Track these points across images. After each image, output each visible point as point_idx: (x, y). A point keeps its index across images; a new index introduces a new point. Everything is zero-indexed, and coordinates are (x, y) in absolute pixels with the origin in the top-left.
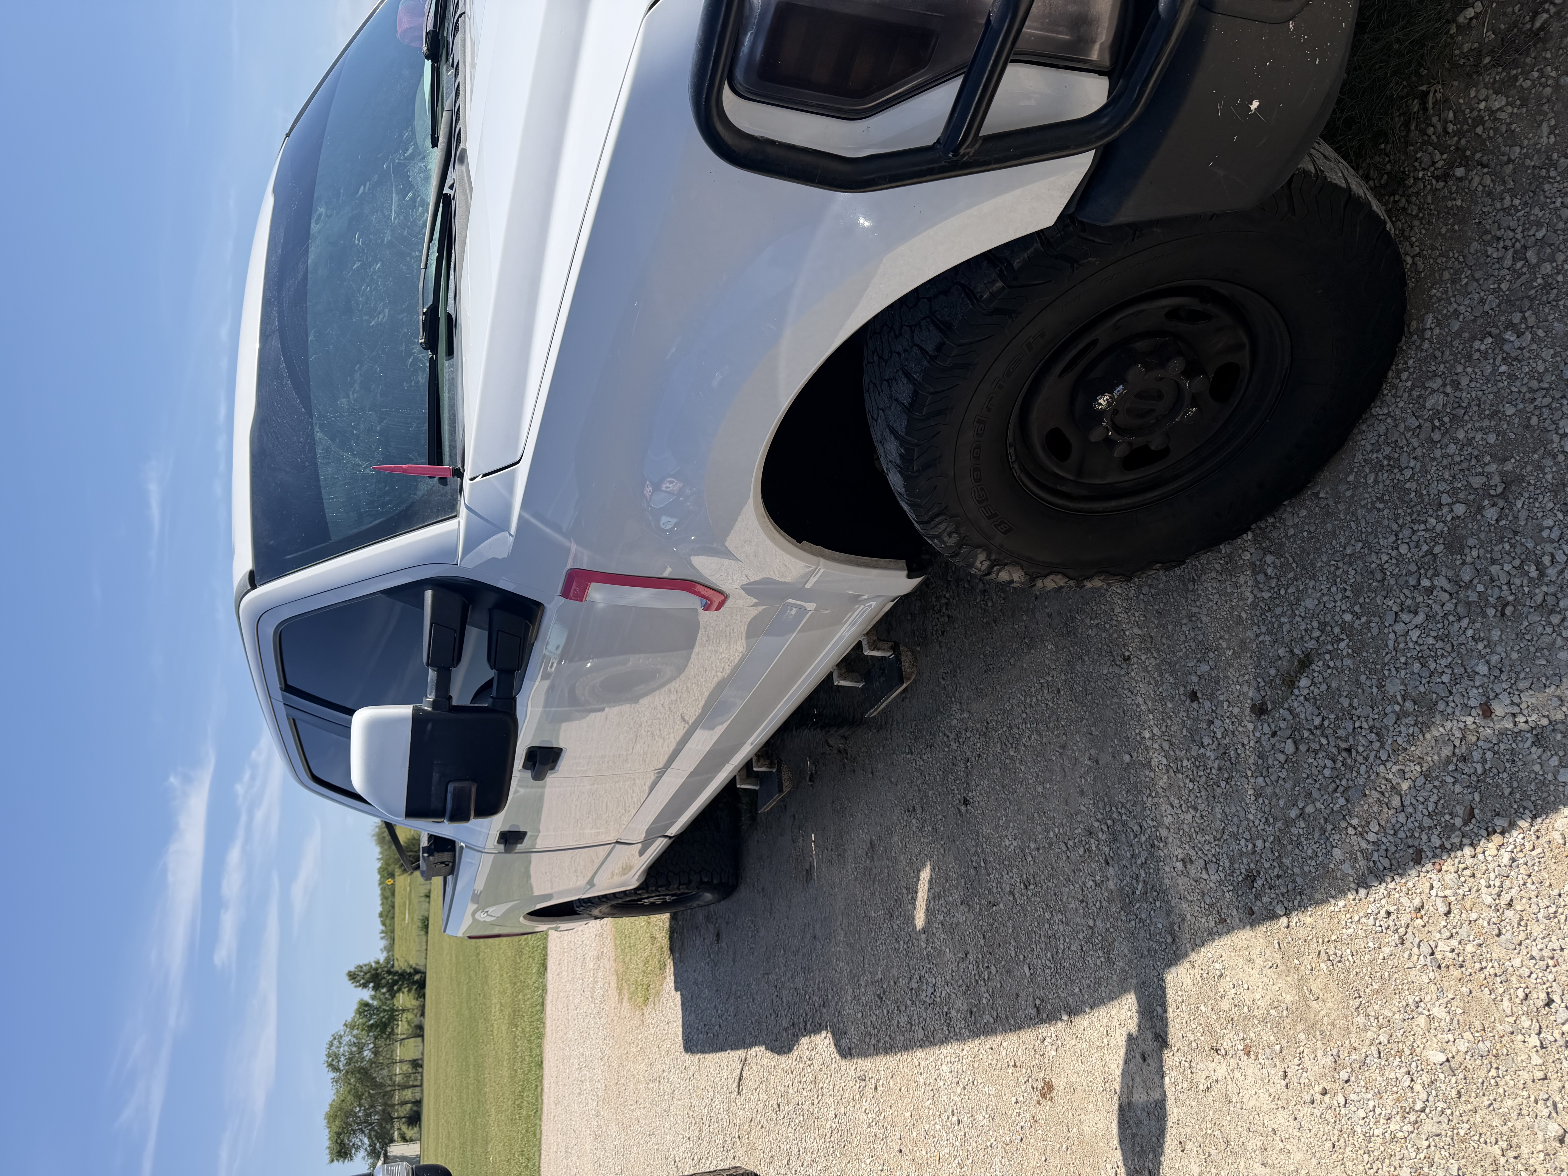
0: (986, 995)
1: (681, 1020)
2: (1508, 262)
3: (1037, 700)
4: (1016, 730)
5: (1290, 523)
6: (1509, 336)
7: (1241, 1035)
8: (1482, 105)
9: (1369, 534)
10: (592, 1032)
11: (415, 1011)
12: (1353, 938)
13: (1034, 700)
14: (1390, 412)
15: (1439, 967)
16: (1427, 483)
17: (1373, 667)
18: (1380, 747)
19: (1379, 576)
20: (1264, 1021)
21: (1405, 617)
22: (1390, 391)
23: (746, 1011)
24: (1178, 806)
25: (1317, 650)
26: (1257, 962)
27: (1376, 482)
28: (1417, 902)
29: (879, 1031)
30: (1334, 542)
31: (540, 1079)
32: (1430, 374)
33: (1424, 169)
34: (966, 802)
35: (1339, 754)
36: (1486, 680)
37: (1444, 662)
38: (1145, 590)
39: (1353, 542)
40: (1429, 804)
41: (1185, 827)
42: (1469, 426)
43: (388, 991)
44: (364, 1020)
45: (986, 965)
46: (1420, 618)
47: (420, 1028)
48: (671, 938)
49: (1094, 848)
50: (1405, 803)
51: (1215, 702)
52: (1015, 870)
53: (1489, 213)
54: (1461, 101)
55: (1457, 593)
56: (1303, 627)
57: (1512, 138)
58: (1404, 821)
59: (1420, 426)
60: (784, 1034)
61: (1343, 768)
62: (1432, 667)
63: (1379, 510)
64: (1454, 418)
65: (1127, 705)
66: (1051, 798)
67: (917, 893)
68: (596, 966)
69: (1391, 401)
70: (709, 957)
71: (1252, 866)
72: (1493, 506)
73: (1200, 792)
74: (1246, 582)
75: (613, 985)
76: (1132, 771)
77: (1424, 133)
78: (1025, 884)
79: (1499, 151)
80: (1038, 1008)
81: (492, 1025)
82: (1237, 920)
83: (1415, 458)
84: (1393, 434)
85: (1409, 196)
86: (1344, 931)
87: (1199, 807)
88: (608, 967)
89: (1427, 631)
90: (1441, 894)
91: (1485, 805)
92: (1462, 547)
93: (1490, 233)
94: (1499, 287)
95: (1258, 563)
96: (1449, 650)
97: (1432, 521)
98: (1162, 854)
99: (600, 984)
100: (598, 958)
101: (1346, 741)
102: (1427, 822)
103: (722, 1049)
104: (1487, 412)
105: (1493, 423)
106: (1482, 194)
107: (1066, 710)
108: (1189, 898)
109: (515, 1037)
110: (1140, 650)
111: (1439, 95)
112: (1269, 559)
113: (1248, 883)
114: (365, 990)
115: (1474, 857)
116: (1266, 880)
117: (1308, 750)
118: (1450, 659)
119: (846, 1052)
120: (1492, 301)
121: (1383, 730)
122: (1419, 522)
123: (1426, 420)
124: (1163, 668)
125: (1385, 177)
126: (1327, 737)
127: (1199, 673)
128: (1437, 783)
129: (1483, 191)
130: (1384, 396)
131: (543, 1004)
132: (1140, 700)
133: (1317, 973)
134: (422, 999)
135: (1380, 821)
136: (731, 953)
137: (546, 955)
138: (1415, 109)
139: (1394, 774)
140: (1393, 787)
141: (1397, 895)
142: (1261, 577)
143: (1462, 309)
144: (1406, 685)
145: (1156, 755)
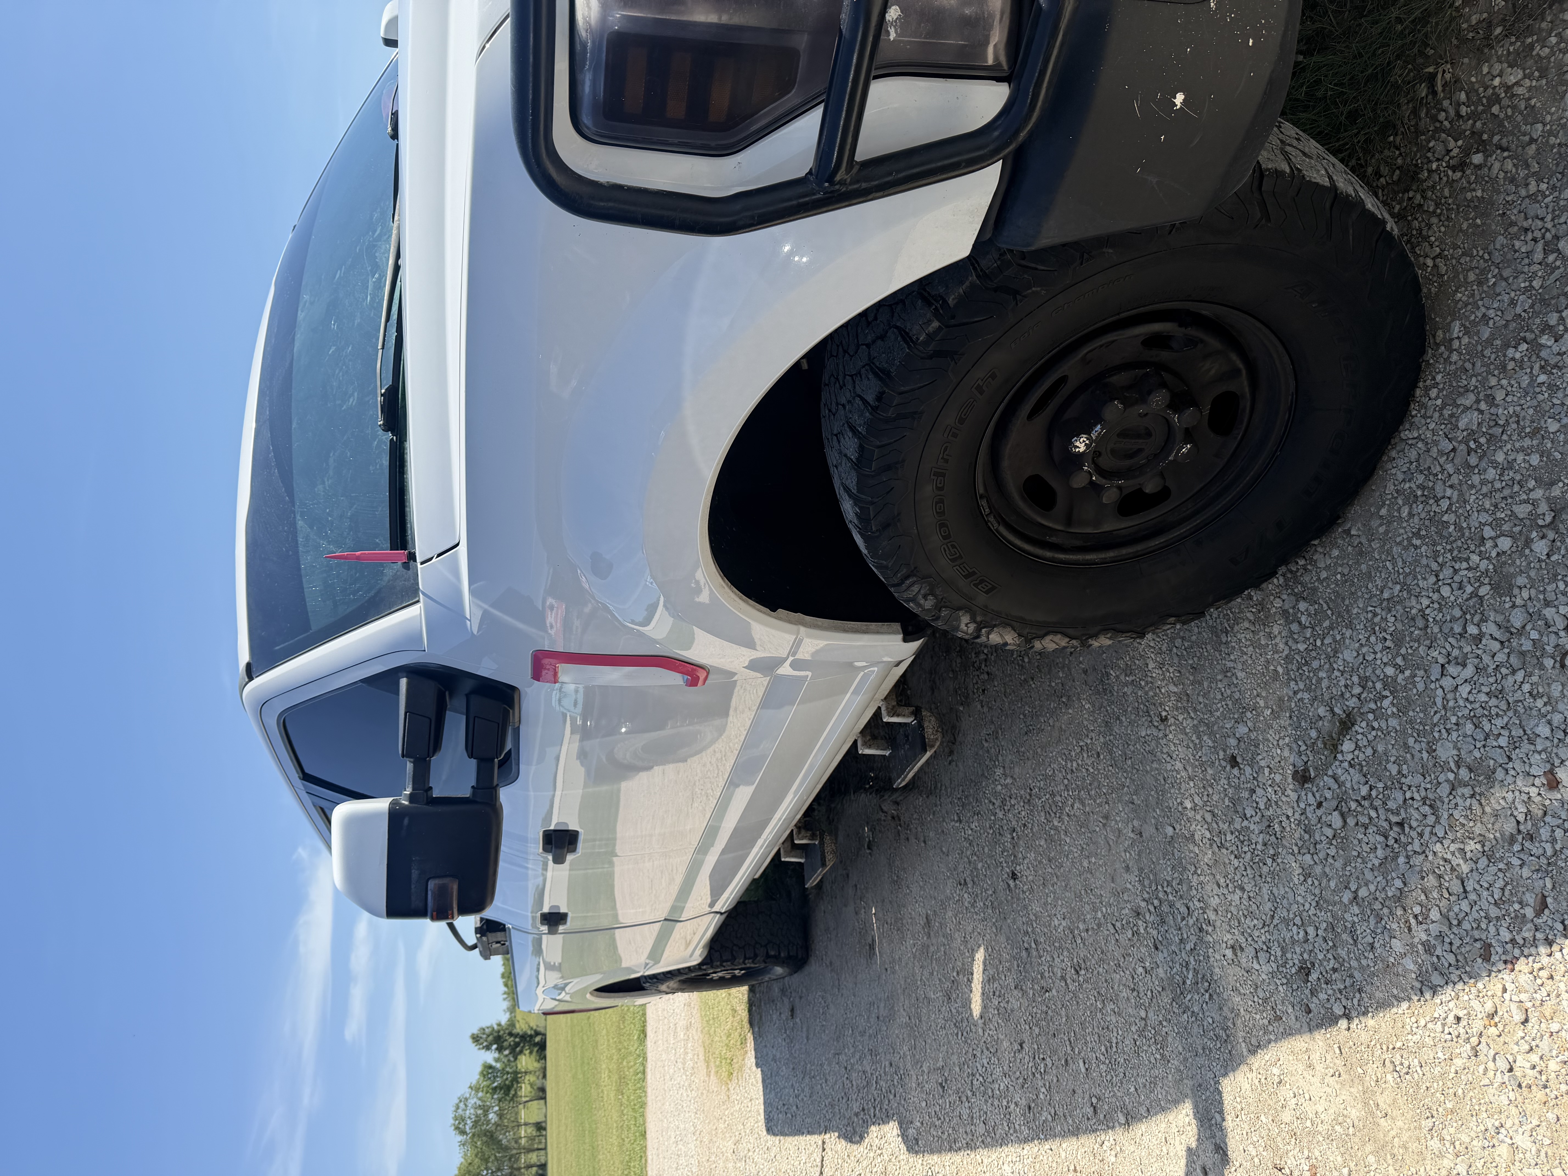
0: (1043, 1090)
1: (762, 1098)
2: (1538, 256)
3: (1078, 765)
4: (1058, 798)
5: (1322, 565)
6: (1545, 340)
7: (1306, 1152)
8: (1496, 82)
9: (1407, 575)
10: (685, 1105)
11: (537, 1073)
12: (1420, 1045)
13: (1075, 764)
14: (1420, 435)
15: (1520, 1086)
16: (1466, 514)
17: (1421, 728)
18: (1435, 823)
19: (1420, 623)
20: (1329, 1137)
21: (1452, 669)
22: (1419, 411)
23: (820, 1092)
24: (1224, 885)
25: (1360, 708)
26: (1318, 1068)
27: (1411, 515)
28: (1489, 1007)
29: (942, 1123)
30: (1370, 586)
31: (644, 1149)
32: (1461, 390)
33: (1438, 160)
34: (1014, 876)
35: (1391, 829)
36: (1548, 744)
37: (1499, 722)
38: (1178, 642)
39: (1390, 584)
40: (1495, 890)
41: (1232, 909)
42: (1509, 446)
43: (510, 1053)
44: (488, 1082)
45: (1041, 1056)
46: (1469, 671)
47: (543, 1090)
48: (750, 1011)
49: (1142, 931)
50: (1468, 889)
51: (1256, 768)
52: (1065, 953)
53: (1514, 202)
54: (1473, 79)
55: (1509, 641)
56: (1342, 683)
57: (1533, 115)
58: (1468, 910)
59: (1454, 450)
60: (856, 1120)
61: (1396, 846)
62: (1487, 727)
63: (1416, 547)
64: (1491, 438)
65: (1166, 770)
66: (1098, 874)
67: (972, 974)
68: (686, 1037)
69: (1420, 422)
70: (785, 1033)
71: (1306, 956)
72: (1542, 538)
73: (1246, 870)
74: (1280, 633)
75: (702, 1057)
76: (1176, 845)
77: (1434, 119)
78: (1075, 969)
79: (1519, 131)
80: (1095, 1108)
81: (602, 1091)
82: (1293, 1018)
83: (1451, 486)
84: (1425, 460)
85: (1424, 191)
86: (1410, 1037)
87: (1246, 888)
88: (696, 1038)
89: (1477, 685)
90: (1515, 998)
91: (1560, 892)
92: (1511, 587)
93: (1515, 224)
94: (1531, 286)
95: (1291, 611)
96: (1505, 708)
97: (1475, 558)
98: (1211, 940)
99: (690, 1056)
100: (687, 1029)
101: (1398, 814)
102: (1494, 912)
103: (799, 1132)
104: (1528, 430)
105: (1535, 442)
106: (1504, 181)
107: (1106, 777)
108: (1242, 991)
109: (621, 1105)
110: (1177, 709)
111: (1448, 76)
112: (1302, 606)
113: (1303, 976)
114: (488, 1052)
115: (1550, 955)
116: (1321, 973)
117: (1357, 824)
118: (1506, 719)
119: (913, 1145)
120: (1524, 303)
121: (1438, 802)
122: (1461, 560)
123: (1460, 442)
124: (1201, 729)
125: (1398, 172)
126: (1376, 809)
127: (1237, 735)
128: (1501, 866)
129: (1505, 178)
130: (1413, 417)
131: (644, 1072)
132: (1179, 765)
133: (1383, 1086)
134: (543, 1061)
135: (1442, 909)
136: (805, 1029)
137: (645, 1022)
138: (1423, 95)
139: (1453, 854)
140: (1453, 869)
141: (1466, 998)
142: (1295, 627)
143: (1491, 314)
144: (1459, 750)
145: (1199, 827)
